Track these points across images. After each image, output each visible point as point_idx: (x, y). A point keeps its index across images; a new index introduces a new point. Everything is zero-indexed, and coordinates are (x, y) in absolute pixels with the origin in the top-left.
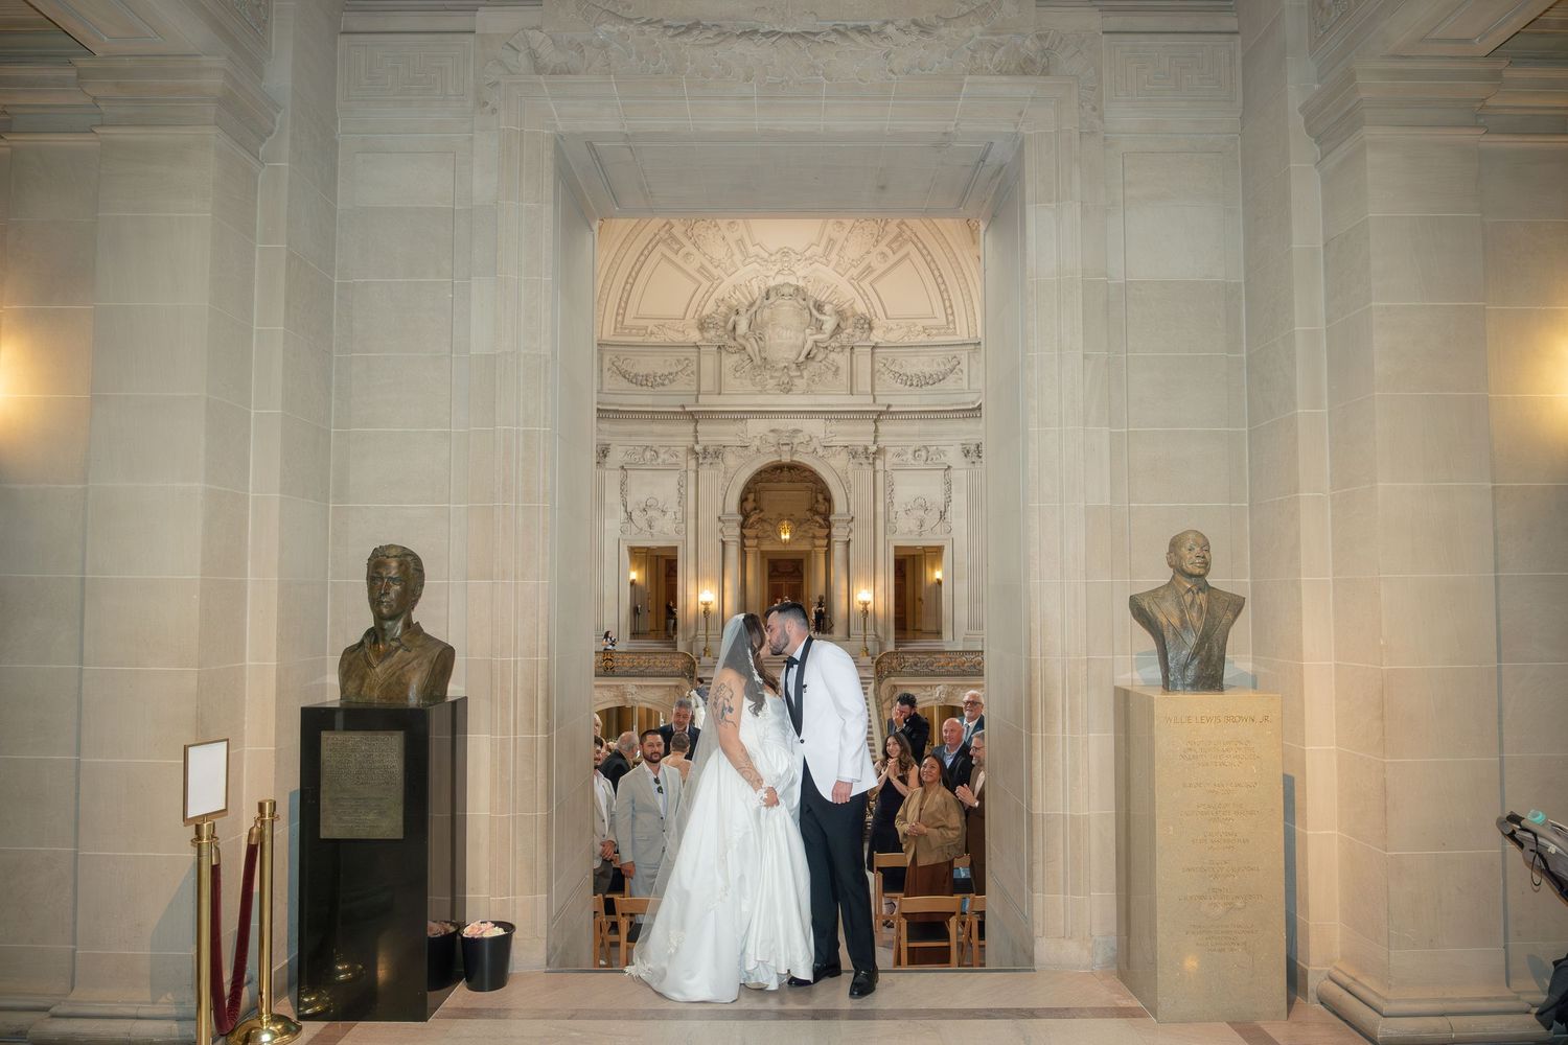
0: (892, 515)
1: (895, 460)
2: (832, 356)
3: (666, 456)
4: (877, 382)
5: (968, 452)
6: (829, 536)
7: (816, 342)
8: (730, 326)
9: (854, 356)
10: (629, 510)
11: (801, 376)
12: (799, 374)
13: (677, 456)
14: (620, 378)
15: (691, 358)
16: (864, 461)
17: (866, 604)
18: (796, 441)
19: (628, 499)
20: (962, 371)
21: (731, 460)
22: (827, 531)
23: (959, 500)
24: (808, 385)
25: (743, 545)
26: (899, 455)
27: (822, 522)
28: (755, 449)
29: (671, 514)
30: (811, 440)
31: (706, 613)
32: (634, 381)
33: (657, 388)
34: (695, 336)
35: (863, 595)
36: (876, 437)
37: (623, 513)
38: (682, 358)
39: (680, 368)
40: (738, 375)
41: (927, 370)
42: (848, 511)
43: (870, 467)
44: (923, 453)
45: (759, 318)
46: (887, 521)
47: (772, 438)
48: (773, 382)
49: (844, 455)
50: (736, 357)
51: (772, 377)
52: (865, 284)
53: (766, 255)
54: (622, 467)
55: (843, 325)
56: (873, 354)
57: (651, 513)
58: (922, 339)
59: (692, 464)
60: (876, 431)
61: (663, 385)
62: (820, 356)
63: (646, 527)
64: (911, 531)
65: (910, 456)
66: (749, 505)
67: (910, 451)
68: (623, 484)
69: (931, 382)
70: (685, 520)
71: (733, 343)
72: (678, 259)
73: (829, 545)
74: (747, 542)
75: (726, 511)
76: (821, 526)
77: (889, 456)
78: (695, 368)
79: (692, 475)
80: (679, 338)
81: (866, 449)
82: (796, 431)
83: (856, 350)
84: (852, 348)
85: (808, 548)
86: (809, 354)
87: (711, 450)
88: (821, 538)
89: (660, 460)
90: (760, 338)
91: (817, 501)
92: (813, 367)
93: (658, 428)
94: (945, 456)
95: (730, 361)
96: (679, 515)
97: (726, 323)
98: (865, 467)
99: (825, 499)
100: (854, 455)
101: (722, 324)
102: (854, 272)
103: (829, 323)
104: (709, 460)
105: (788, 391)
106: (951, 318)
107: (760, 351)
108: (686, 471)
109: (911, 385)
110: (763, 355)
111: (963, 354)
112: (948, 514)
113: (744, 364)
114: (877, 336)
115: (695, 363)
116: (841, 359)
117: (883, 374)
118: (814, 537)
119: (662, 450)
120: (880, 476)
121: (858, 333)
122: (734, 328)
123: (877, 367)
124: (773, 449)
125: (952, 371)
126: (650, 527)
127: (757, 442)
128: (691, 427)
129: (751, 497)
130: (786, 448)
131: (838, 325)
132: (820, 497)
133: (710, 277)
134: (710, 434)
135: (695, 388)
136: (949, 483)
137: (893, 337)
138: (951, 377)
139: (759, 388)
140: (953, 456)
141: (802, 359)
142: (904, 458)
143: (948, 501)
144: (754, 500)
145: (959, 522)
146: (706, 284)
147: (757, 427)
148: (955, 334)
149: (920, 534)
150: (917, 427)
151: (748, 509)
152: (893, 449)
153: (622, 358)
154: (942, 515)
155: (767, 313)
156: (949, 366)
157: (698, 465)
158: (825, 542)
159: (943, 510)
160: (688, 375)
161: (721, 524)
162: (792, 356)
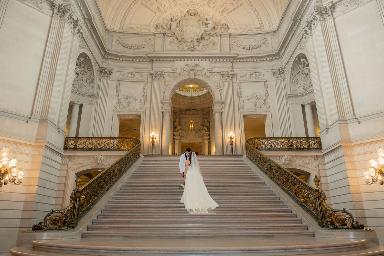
0: (242, 102)
1: (242, 79)
2: (212, 38)
3: (138, 77)
4: (231, 48)
5: (275, 73)
6: (209, 135)
7: (205, 31)
8: (168, 27)
9: (222, 39)
10: (119, 98)
11: (199, 45)
12: (198, 44)
13: (143, 77)
14: (120, 45)
15: (151, 39)
16: (227, 78)
17: (232, 138)
18: (197, 69)
19: (119, 94)
20: (268, 43)
21: (167, 78)
22: (209, 133)
23: (273, 94)
24: (202, 48)
25: (174, 139)
26: (243, 76)
27: (207, 130)
28: (178, 73)
29: (138, 101)
30: (203, 69)
31: (153, 143)
32: (126, 47)
33: (136, 50)
34: (153, 31)
35: (230, 134)
36: (232, 69)
37: (116, 99)
38: (148, 39)
39: (146, 43)
40: (171, 44)
41: (253, 44)
42: (221, 99)
43: (231, 81)
44: (254, 76)
45: (181, 24)
46: (239, 104)
47: (186, 68)
48: (187, 47)
49: (219, 76)
50: (171, 38)
51: (186, 46)
52: (225, 14)
53: (184, 4)
54: (118, 80)
55: (216, 27)
56: (229, 38)
57: (129, 100)
58: (250, 32)
59: (150, 80)
60: (232, 66)
61: (139, 49)
62: (207, 37)
63: (127, 106)
64: (251, 108)
65: (248, 77)
66: (176, 124)
67: (248, 75)
68: (117, 87)
69: (255, 48)
70: (145, 103)
71: (169, 32)
72: (148, 5)
73: (209, 139)
74: (175, 138)
75: (165, 99)
76: (206, 131)
77: (238, 77)
78: (153, 43)
79: (149, 84)
80: (147, 31)
81: (228, 73)
82: (197, 65)
83: (222, 36)
84: (221, 35)
85: (201, 141)
86: (202, 35)
87: (158, 73)
88: (206, 136)
89: (135, 78)
90: (181, 31)
91: (205, 122)
92: (204, 42)
93: (135, 65)
94: (264, 76)
95: (168, 40)
96: (143, 101)
97: (167, 26)
98: (228, 80)
99: (207, 121)
100: (223, 76)
101: (165, 27)
102: (221, 10)
103: (211, 26)
104: (157, 78)
105: (194, 51)
106: (262, 25)
107: (181, 36)
108: (147, 83)
109: (247, 49)
110: (183, 37)
111: (269, 37)
112: (267, 101)
113: (174, 40)
114: (231, 31)
115: (153, 41)
116: (216, 39)
117: (234, 45)
118: (203, 136)
119: (136, 74)
120: (235, 85)
121: (223, 30)
122: (170, 28)
123: (231, 43)
124: (187, 73)
125: (264, 43)
126: (129, 106)
127: (179, 70)
128: (150, 65)
129: (177, 120)
130: (192, 72)
131: (214, 27)
132: (206, 120)
133: (161, 11)
134: (158, 66)
135: (153, 50)
136: (267, 87)
137: (238, 32)
138: (264, 46)
139: (181, 50)
140: (268, 76)
141: (199, 37)
142: (246, 78)
143: (267, 95)
144: (179, 122)
145: (273, 103)
146: (159, 14)
147: (180, 64)
148: (264, 30)
149: (255, 109)
150: (250, 65)
151: (176, 125)
152: (240, 75)
153: (121, 38)
154: (265, 101)
155: (184, 22)
156: (262, 42)
157: (152, 80)
158: (208, 137)
159: (265, 98)
160: (150, 46)
161: (162, 105)
162: (195, 37)
